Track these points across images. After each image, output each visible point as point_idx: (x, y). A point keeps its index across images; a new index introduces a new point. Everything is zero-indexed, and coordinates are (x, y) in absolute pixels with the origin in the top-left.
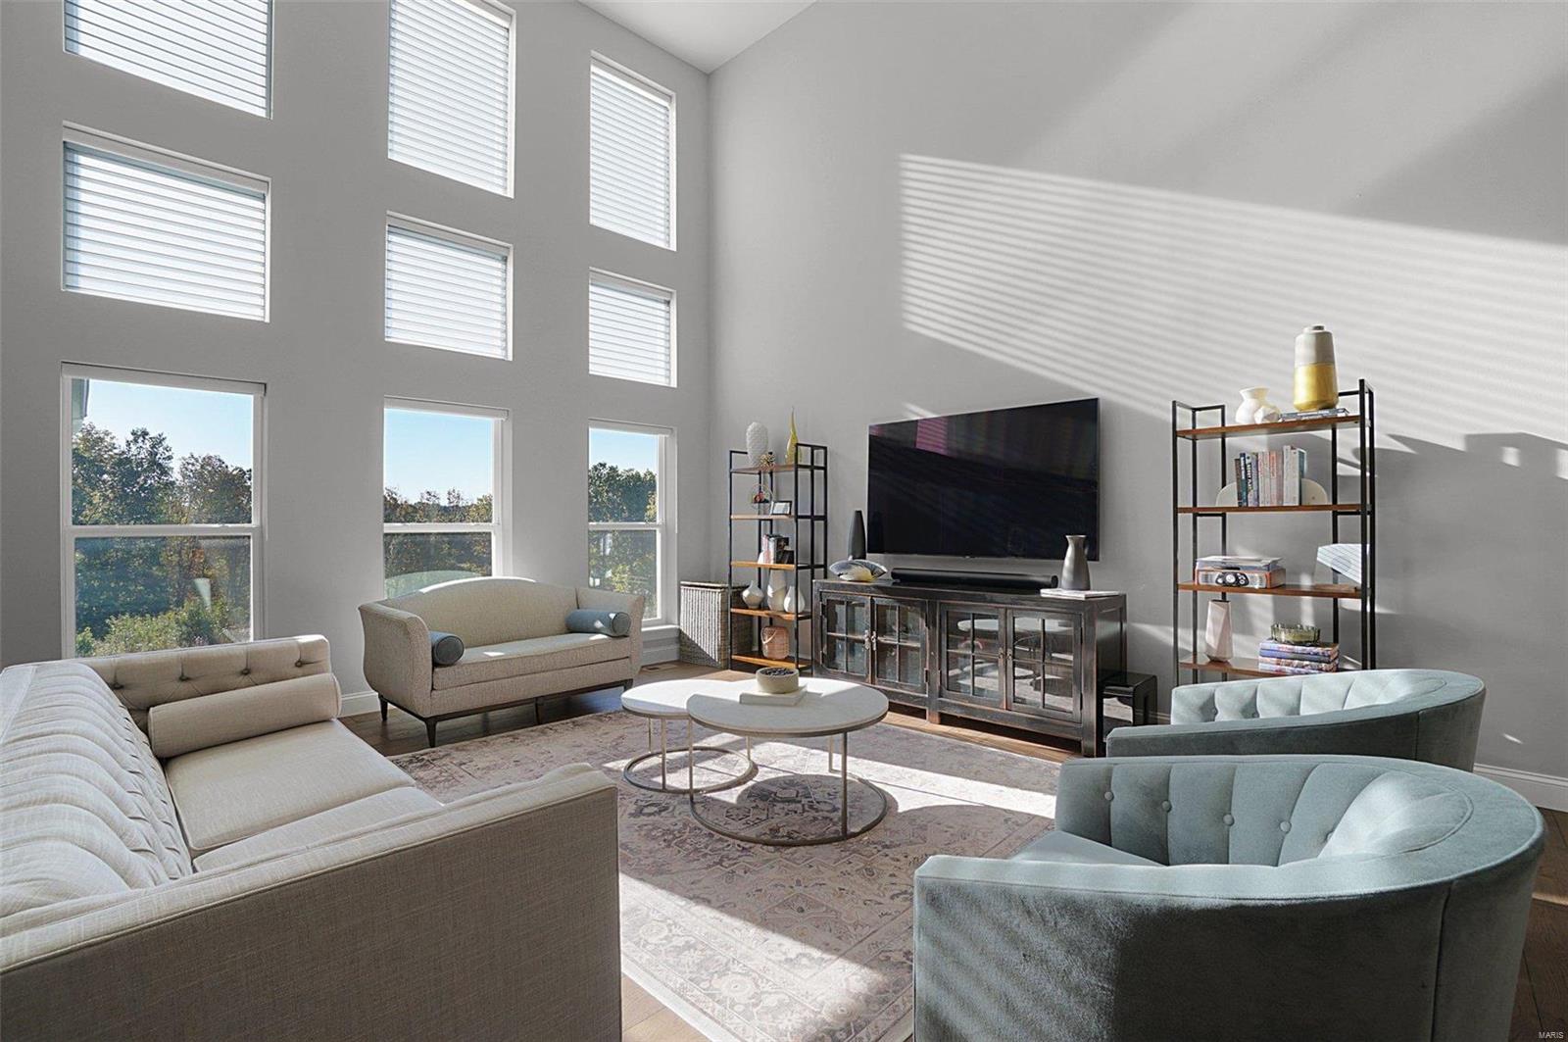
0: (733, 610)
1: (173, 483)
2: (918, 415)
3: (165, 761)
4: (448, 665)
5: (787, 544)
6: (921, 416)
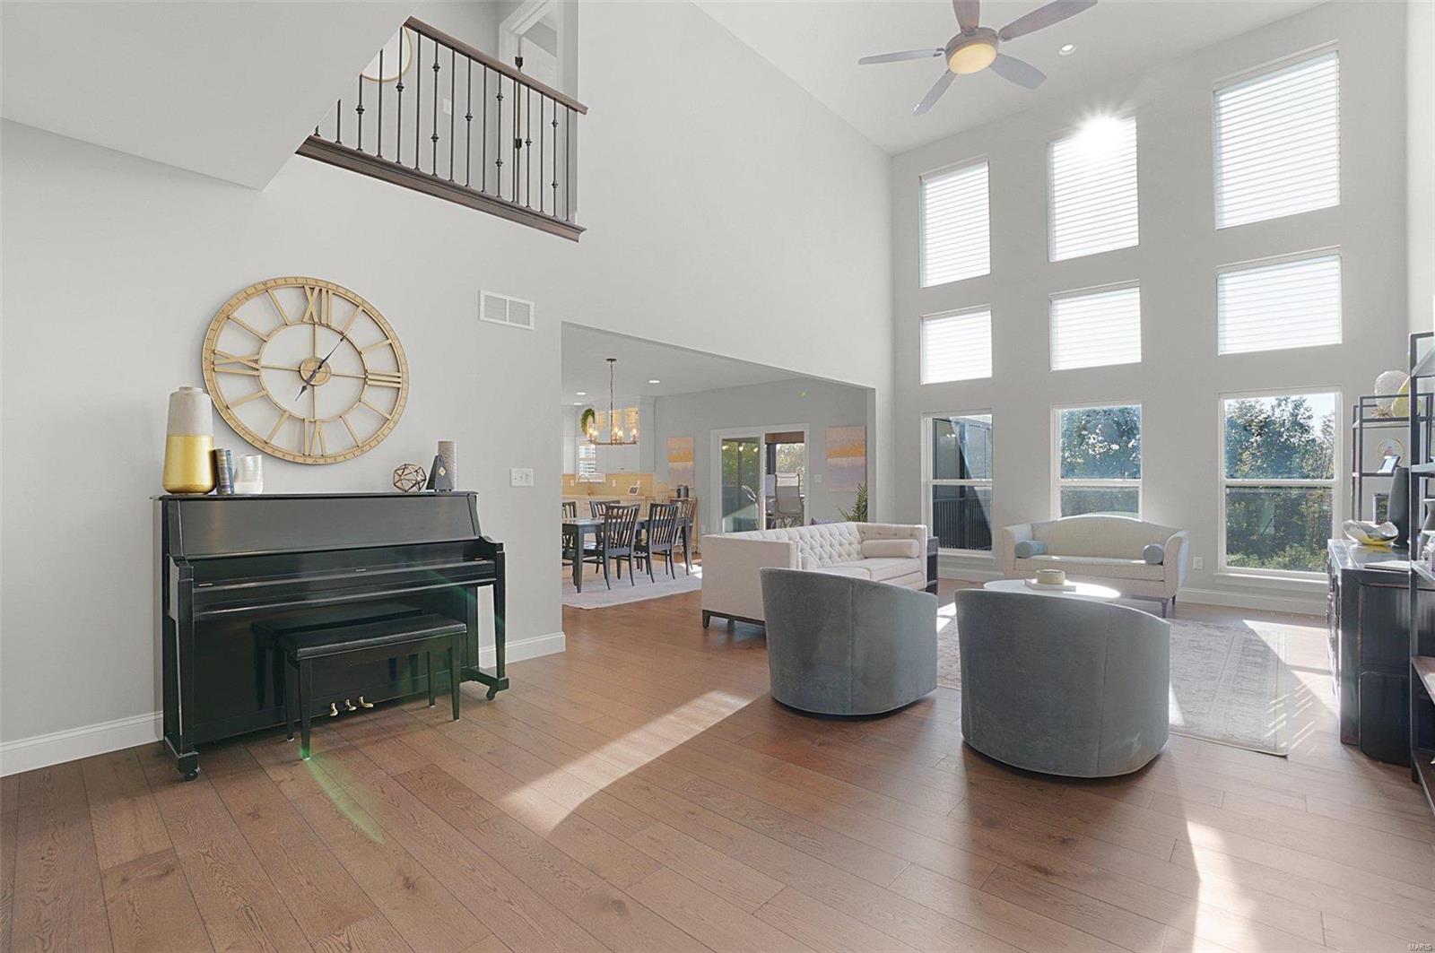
1: (1314, 440)
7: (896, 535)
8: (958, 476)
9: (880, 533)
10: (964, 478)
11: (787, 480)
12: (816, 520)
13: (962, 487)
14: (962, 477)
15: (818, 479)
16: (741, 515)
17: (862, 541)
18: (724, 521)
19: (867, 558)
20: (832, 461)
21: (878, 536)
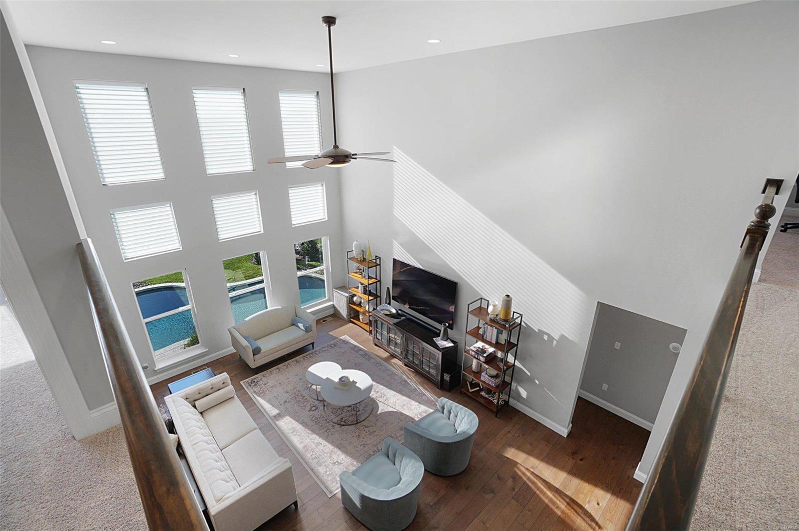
0: (350, 305)
3: (201, 413)
7: (212, 388)
17: (193, 404)
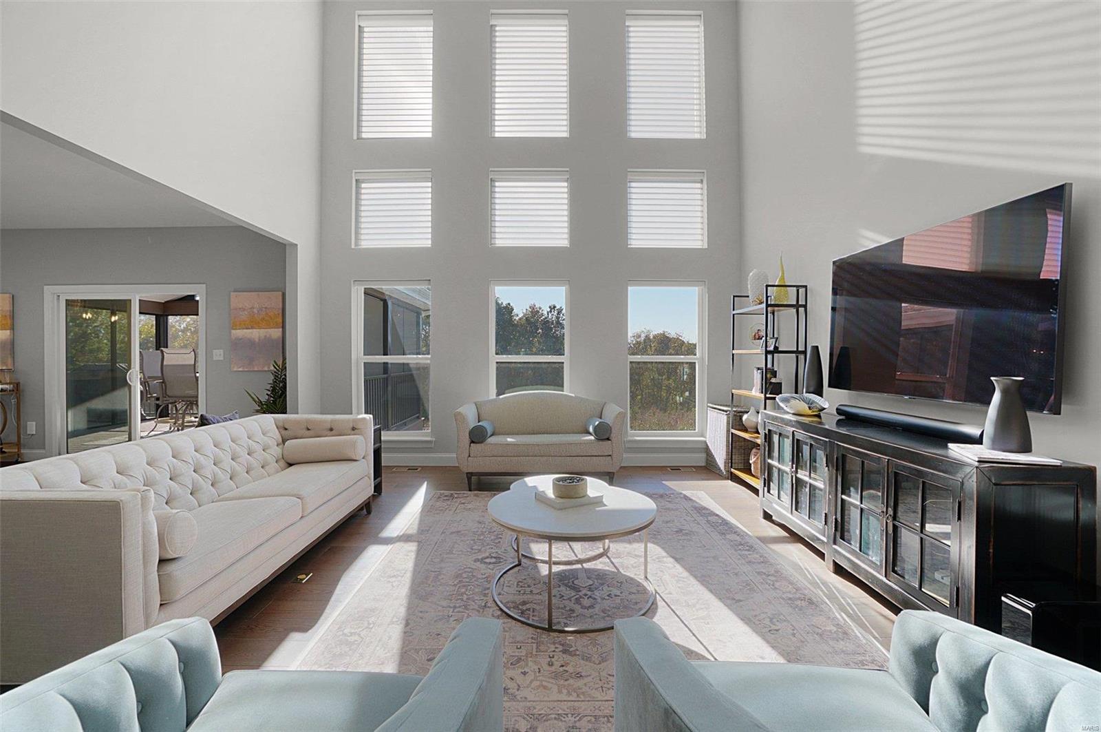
0: (734, 431)
2: (874, 241)
4: (479, 443)
5: (775, 377)
6: (879, 242)
7: (331, 430)
8: (382, 353)
9: (310, 430)
10: (387, 355)
11: (175, 356)
12: (209, 416)
13: (385, 364)
14: (385, 354)
15: (218, 355)
16: (100, 404)
17: (284, 441)
18: (69, 414)
19: (291, 465)
20: (239, 333)
21: (307, 432)
